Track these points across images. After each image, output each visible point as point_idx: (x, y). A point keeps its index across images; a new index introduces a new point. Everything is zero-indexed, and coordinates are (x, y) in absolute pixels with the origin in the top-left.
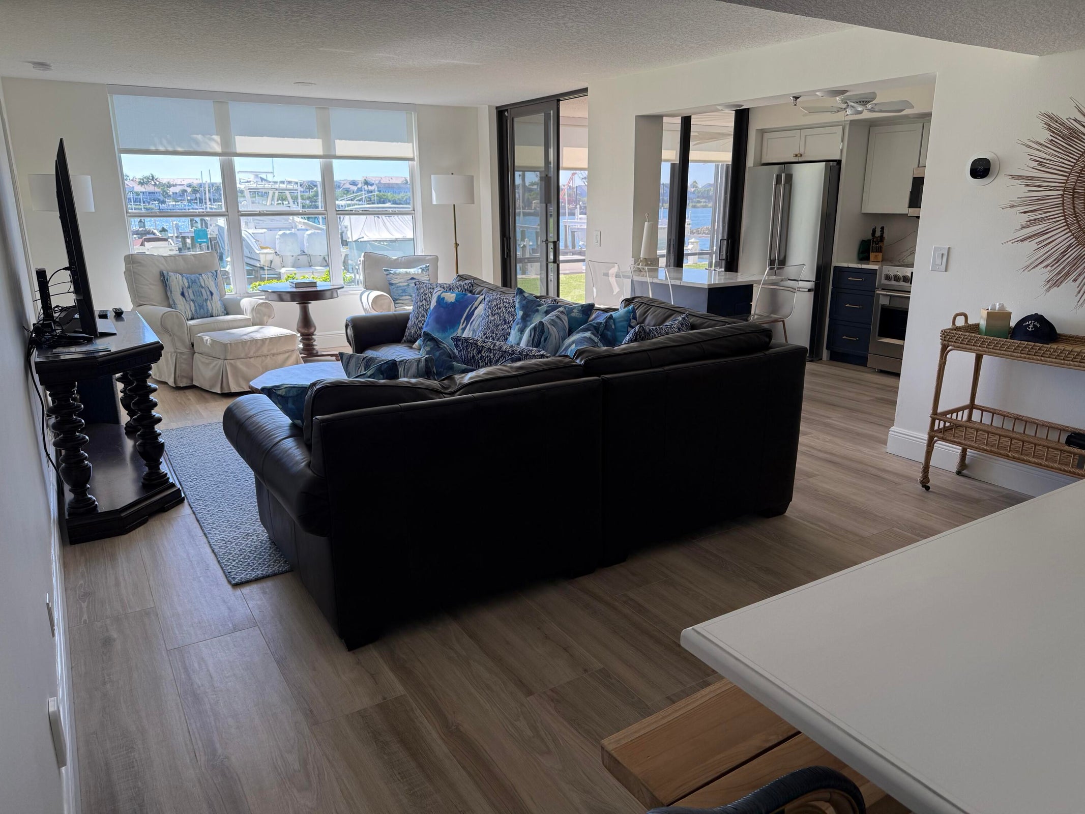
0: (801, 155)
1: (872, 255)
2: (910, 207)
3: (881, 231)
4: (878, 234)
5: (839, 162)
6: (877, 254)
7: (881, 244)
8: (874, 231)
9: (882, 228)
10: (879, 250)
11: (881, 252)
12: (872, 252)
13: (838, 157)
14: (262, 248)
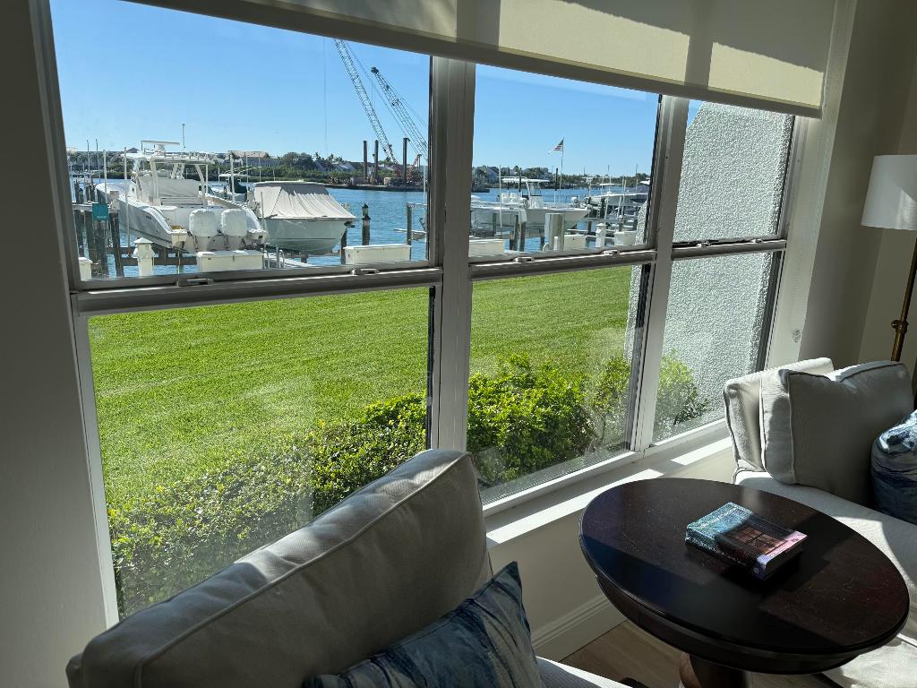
14: (174, 228)
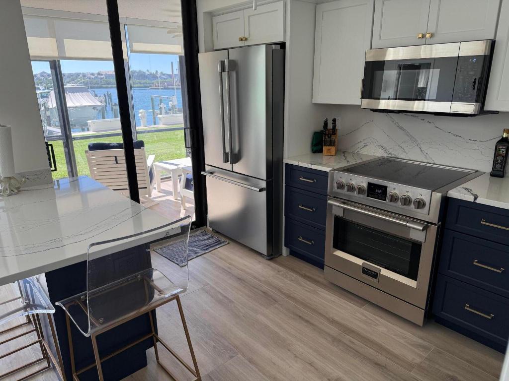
0: (246, 39)
1: (325, 148)
2: (363, 98)
3: (333, 124)
4: (330, 126)
5: (283, 45)
6: (330, 147)
7: (333, 137)
8: (326, 123)
9: (334, 120)
10: (332, 143)
11: (334, 145)
12: (325, 145)
13: (281, 40)
